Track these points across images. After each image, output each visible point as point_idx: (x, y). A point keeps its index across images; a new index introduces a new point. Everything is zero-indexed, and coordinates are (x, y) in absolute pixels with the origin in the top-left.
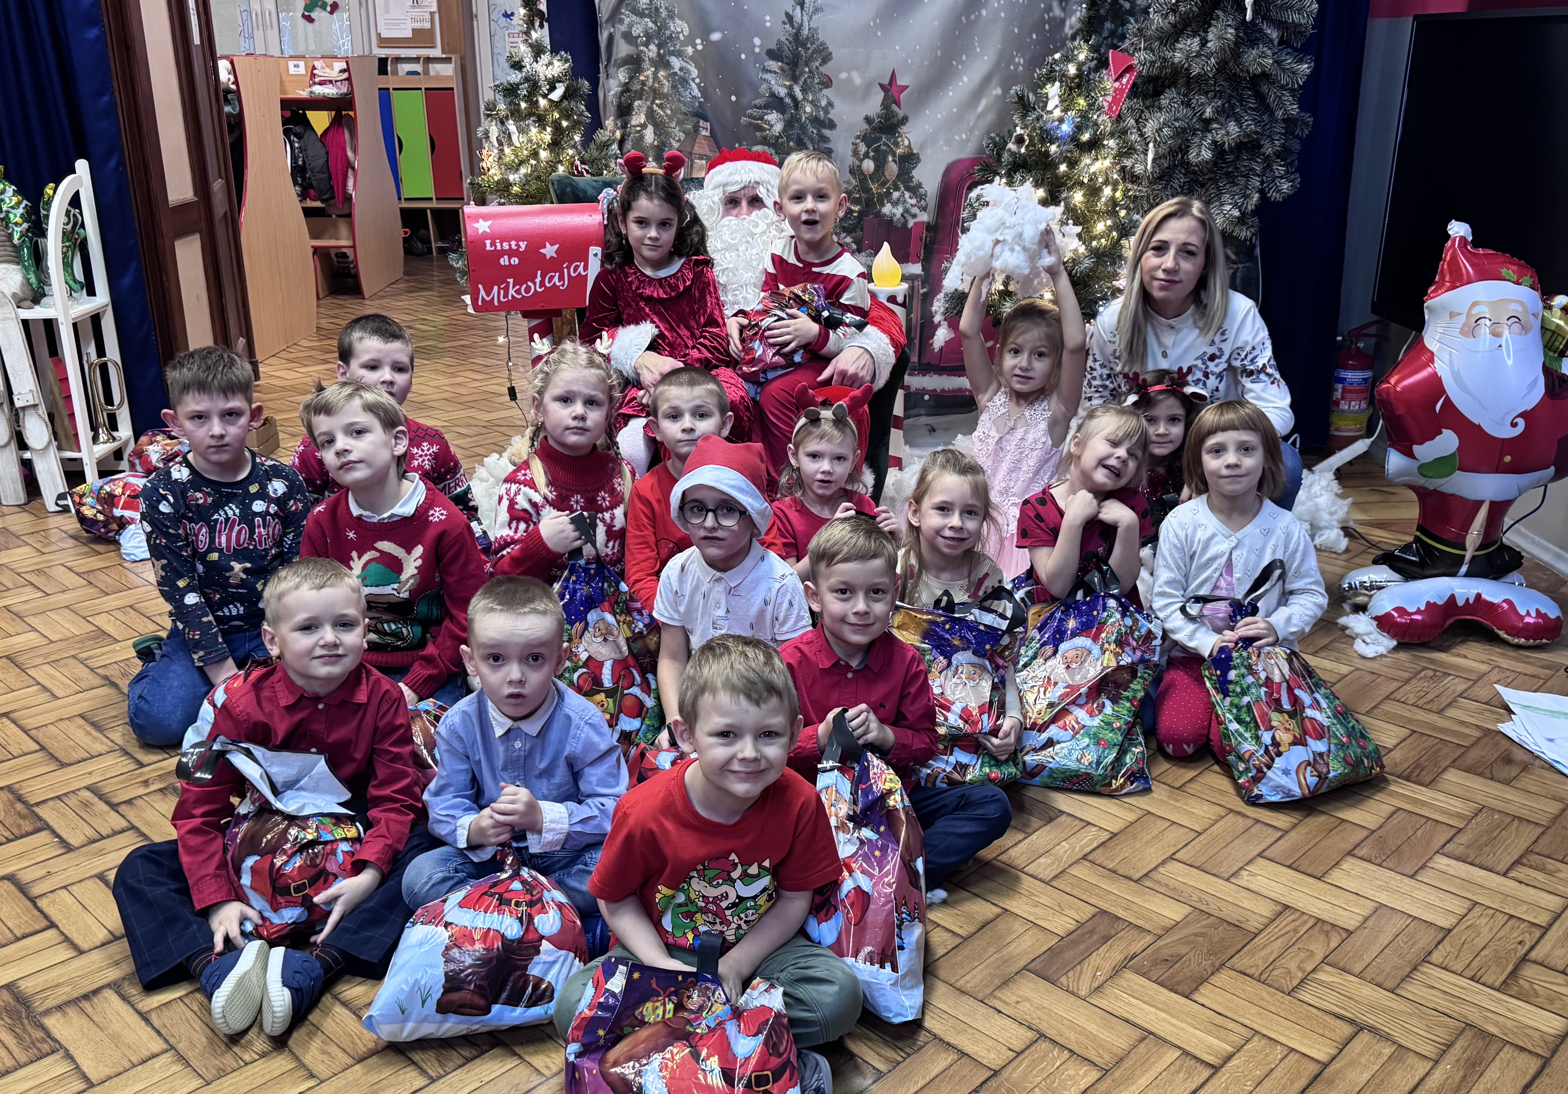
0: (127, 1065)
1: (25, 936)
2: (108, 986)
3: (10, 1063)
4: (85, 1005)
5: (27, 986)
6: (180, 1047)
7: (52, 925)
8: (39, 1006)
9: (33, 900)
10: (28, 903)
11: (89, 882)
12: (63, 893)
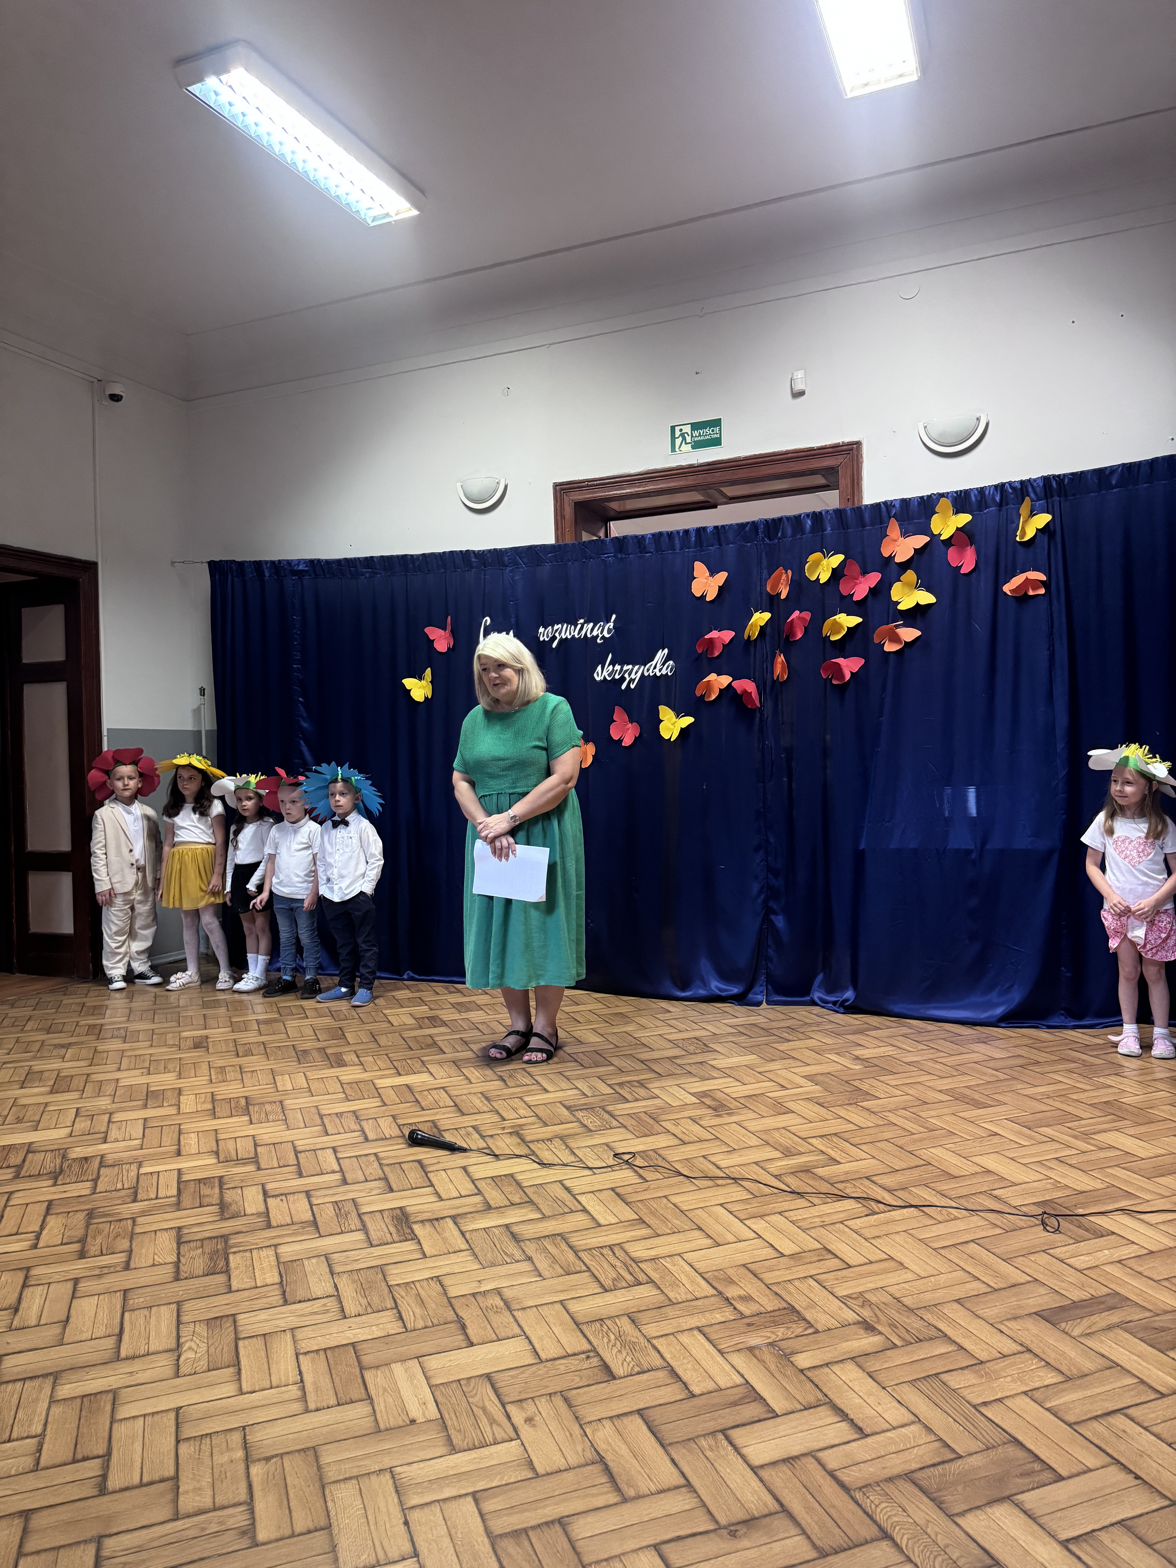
0: (446, 1252)
1: (416, 1188)
2: (450, 1217)
3: (390, 1240)
4: (436, 1223)
5: (409, 1210)
6: (476, 1250)
7: (432, 1185)
8: (412, 1219)
9: (426, 1174)
10: (423, 1174)
11: (458, 1170)
12: (443, 1173)
